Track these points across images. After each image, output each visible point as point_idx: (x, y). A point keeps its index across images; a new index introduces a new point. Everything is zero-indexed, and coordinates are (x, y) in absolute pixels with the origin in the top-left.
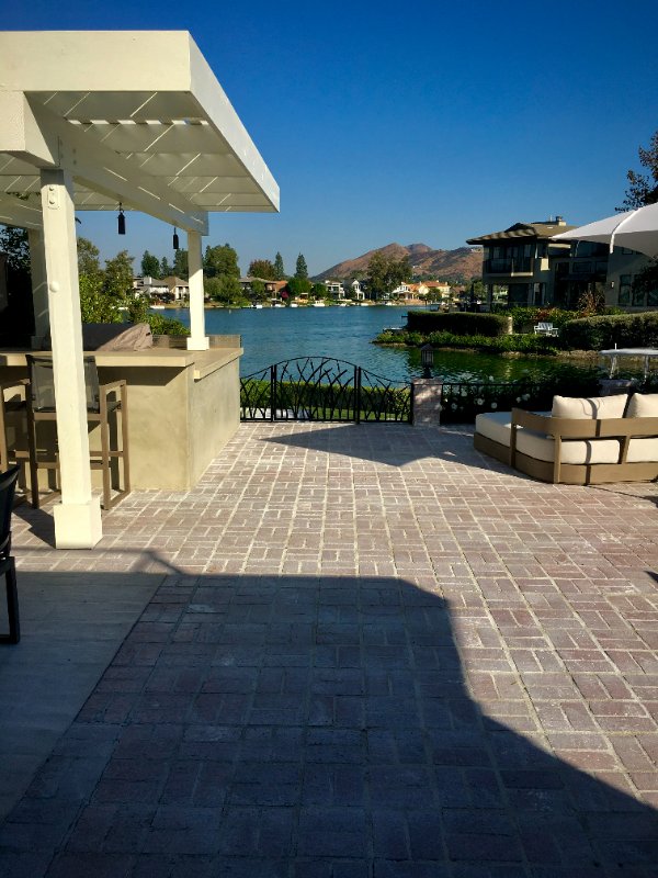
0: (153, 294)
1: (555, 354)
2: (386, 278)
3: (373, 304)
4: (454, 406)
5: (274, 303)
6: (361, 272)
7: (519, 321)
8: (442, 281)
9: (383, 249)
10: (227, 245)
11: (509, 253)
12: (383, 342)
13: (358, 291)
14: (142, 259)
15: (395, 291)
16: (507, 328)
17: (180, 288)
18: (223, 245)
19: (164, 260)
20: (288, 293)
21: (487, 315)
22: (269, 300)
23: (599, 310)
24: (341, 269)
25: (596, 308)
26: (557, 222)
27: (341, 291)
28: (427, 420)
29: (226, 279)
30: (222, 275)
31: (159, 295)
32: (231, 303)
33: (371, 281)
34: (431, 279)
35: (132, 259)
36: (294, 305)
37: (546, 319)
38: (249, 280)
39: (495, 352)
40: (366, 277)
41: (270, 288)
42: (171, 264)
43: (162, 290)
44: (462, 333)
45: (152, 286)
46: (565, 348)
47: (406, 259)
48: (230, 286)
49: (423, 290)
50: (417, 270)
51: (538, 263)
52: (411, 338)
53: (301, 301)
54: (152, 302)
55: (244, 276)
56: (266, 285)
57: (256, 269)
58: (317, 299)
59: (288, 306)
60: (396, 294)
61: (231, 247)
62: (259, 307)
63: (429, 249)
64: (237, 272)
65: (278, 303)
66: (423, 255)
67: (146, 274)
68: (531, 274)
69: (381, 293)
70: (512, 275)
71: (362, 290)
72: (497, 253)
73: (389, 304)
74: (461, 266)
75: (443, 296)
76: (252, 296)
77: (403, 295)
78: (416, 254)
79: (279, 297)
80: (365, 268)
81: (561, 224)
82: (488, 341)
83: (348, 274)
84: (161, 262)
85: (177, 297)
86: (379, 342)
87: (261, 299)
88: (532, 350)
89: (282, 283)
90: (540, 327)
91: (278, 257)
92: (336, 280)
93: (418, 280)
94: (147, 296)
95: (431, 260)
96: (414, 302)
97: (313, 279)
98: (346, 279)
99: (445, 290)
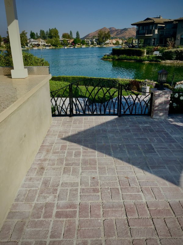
0: (34, 44)
1: (160, 62)
2: (103, 38)
3: (100, 46)
4: (175, 105)
5: (70, 46)
6: (96, 36)
7: (148, 51)
8: (120, 38)
9: (102, 29)
10: (55, 28)
11: (145, 28)
12: (105, 59)
13: (95, 42)
14: (30, 33)
15: (106, 42)
16: (144, 53)
17: (42, 42)
18: (54, 28)
19: (37, 33)
20: (74, 43)
21: (138, 49)
22: (69, 45)
23: (174, 47)
24: (90, 35)
25: (173, 46)
26: (159, 18)
27: (90, 42)
28: (161, 114)
29: (55, 39)
30: (54, 38)
31: (35, 45)
32: (57, 47)
33: (99, 39)
34: (116, 38)
35: (26, 33)
36: (76, 47)
37: (157, 50)
38: (62, 39)
39: (141, 61)
40: (97, 38)
41: (69, 42)
42: (39, 35)
43: (36, 43)
44: (130, 55)
45: (33, 42)
46: (164, 60)
47: (109, 32)
48: (57, 41)
49: (114, 41)
50: (112, 36)
51: (154, 31)
52: (114, 57)
53: (78, 46)
54: (33, 47)
55: (61, 38)
56: (68, 41)
57: (64, 36)
58: (83, 45)
59: (74, 48)
60: (106, 43)
61: (57, 29)
62: (66, 48)
63: (115, 29)
64: (59, 37)
65: (71, 46)
66: (113, 31)
67: (31, 38)
68: (152, 35)
69: (102, 43)
70: (146, 35)
71: (96, 42)
72: (141, 28)
73: (104, 46)
74: (125, 34)
75: (120, 43)
76: (63, 44)
77: (108, 43)
78: (111, 31)
79: (71, 44)
80: (97, 35)
81: (161, 18)
82: (138, 58)
83: (92, 37)
84: (36, 34)
85: (41, 45)
86: (104, 59)
87: (67, 45)
88: (153, 61)
89: (72, 40)
90: (155, 53)
91: (71, 32)
92: (88, 39)
93: (112, 38)
94: (32, 45)
95: (116, 32)
96: (112, 45)
97: (81, 39)
98: (91, 38)
99: (120, 42)
